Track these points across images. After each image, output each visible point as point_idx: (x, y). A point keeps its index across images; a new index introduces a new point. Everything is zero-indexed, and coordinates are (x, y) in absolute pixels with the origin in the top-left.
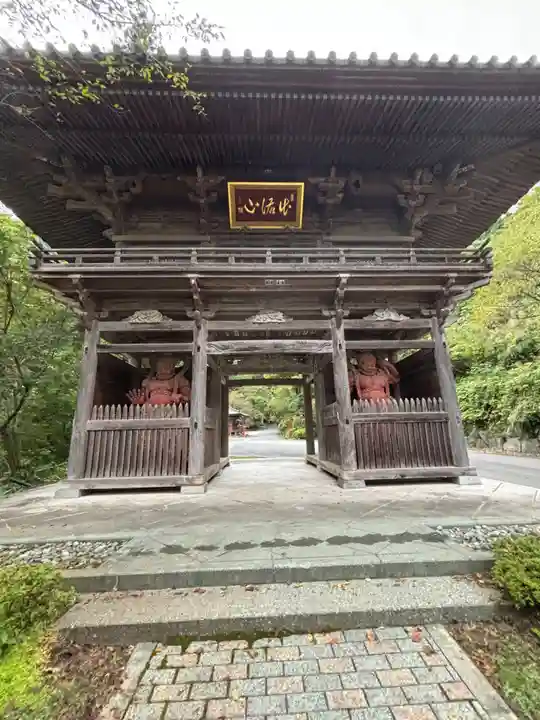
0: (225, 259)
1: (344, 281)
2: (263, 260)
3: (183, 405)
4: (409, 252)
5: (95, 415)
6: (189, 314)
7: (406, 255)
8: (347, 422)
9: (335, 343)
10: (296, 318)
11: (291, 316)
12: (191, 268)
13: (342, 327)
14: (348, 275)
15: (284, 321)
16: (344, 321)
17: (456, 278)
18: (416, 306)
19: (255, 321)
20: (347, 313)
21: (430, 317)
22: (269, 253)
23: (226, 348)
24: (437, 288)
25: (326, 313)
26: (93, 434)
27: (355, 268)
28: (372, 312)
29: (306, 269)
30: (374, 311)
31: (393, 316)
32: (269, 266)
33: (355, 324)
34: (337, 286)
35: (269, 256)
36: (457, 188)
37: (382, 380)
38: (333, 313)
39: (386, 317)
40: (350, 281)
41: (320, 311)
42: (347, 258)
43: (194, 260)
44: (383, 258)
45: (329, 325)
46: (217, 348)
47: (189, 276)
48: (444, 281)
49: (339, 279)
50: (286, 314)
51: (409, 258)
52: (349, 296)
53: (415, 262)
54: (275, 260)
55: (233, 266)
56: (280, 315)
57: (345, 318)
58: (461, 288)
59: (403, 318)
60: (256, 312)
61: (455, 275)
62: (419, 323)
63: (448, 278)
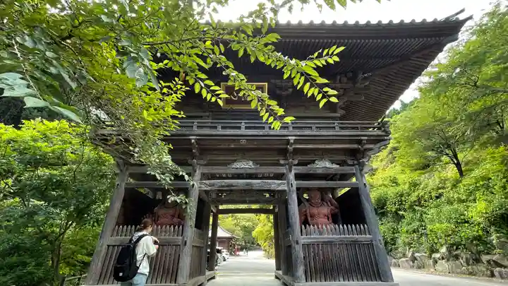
0: (216, 127)
1: (292, 141)
2: (239, 128)
3: (179, 227)
4: (334, 123)
5: (115, 233)
6: (189, 161)
7: (333, 125)
8: (297, 243)
9: (288, 183)
10: (261, 165)
11: (257, 164)
12: (193, 133)
13: (293, 172)
14: (294, 138)
15: (253, 167)
16: (294, 167)
17: (367, 140)
18: (343, 158)
19: (234, 166)
20: (296, 162)
21: (353, 165)
22: (243, 124)
23: (213, 185)
24: (356, 146)
25: (282, 162)
26: (111, 248)
27: (298, 134)
28: (313, 162)
29: (266, 133)
30: (315, 161)
31: (328, 164)
32: (243, 131)
33: (301, 169)
34: (288, 144)
35: (243, 126)
36: (363, 86)
37: (325, 210)
38: (287, 162)
39: (323, 165)
40: (296, 142)
41: (278, 160)
42: (293, 127)
43: (195, 128)
44: (317, 128)
45: (283, 170)
46: (207, 185)
47: (191, 137)
48: (359, 142)
49: (289, 140)
50: (256, 162)
51: (334, 127)
52: (296, 151)
53: (339, 130)
54: (246, 128)
55: (220, 131)
56: (251, 163)
57: (295, 165)
58: (371, 146)
59: (335, 166)
60: (235, 161)
61: (366, 138)
62: (346, 169)
63: (362, 140)
